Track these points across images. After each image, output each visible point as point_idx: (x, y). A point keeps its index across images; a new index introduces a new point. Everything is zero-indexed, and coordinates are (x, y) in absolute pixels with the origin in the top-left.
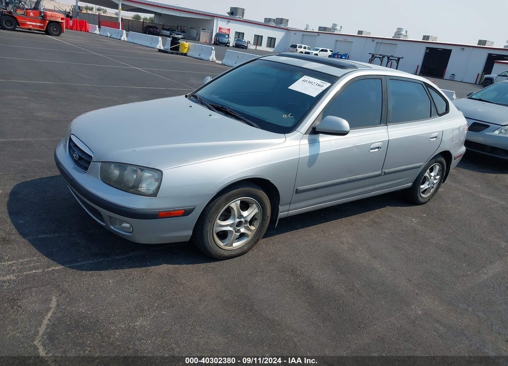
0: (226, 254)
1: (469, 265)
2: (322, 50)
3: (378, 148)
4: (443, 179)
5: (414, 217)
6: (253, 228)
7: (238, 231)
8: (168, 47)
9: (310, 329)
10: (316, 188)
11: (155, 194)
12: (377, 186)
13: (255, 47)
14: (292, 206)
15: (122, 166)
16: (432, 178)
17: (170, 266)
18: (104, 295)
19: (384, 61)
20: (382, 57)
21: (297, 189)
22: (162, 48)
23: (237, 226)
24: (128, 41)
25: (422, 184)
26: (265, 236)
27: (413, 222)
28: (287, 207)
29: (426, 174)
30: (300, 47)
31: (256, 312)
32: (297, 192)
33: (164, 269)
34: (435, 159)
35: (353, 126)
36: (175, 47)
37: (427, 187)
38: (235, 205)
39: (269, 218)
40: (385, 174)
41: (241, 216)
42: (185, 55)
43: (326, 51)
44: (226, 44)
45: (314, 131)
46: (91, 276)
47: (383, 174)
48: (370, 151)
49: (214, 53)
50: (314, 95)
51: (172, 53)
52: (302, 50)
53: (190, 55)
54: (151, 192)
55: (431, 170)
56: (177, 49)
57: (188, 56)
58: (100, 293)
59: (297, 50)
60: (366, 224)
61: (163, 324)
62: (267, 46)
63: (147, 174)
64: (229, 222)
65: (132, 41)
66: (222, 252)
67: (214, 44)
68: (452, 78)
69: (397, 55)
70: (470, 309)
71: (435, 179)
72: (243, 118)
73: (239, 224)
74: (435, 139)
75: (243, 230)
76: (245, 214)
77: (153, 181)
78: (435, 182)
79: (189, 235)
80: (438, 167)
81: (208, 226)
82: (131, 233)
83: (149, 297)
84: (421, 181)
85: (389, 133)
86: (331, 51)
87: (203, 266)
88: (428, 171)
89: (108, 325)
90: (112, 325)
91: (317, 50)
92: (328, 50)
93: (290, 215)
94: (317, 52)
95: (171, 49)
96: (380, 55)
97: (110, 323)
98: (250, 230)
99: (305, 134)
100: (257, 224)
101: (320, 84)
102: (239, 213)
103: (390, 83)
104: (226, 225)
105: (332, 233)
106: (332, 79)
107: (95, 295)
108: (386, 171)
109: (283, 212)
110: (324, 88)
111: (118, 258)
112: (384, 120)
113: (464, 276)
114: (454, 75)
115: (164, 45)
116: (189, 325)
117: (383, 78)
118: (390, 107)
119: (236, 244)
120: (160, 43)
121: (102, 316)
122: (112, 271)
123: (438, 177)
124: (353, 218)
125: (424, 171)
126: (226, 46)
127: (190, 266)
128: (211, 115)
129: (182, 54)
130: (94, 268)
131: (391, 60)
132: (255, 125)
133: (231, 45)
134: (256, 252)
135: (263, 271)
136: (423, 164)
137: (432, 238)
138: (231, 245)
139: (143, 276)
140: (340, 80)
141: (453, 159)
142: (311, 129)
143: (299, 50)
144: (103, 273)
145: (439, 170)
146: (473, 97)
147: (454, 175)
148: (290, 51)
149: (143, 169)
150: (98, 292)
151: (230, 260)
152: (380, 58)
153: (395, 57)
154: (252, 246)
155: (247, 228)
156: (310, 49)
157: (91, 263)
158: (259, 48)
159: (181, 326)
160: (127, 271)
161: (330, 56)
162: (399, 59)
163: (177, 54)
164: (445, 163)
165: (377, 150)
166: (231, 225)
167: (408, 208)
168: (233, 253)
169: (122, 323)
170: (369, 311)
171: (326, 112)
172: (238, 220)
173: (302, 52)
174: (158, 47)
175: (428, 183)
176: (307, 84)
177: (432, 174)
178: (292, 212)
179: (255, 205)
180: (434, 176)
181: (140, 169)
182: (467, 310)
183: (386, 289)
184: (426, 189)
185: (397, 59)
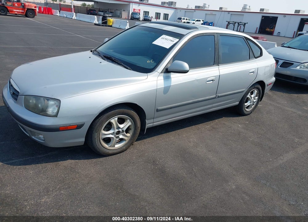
0: (110, 152)
1: (271, 155)
2: (197, 21)
3: (212, 80)
4: (260, 99)
5: (240, 124)
6: (128, 135)
7: (118, 137)
8: (100, 22)
9: (158, 201)
10: (171, 108)
11: (56, 116)
12: (214, 105)
13: (156, 20)
14: (155, 120)
15: (37, 97)
16: (253, 98)
17: (73, 161)
18: (25, 182)
19: (235, 25)
20: (234, 23)
21: (157, 109)
22: (97, 23)
23: (117, 134)
24: (77, 19)
25: (246, 103)
26: (138, 140)
27: (239, 127)
28: (152, 121)
29: (248, 96)
30: (184, 19)
31: (124, 190)
32: (158, 110)
33: (69, 163)
34: (254, 86)
35: (192, 66)
36: (105, 22)
37: (249, 104)
38: (114, 121)
39: (140, 129)
40: (219, 97)
41: (119, 128)
42: (111, 26)
43: (200, 21)
44: (138, 19)
45: (167, 71)
46: (19, 169)
47: (217, 97)
48: (207, 83)
49: (128, 24)
50: (168, 47)
51: (103, 26)
52: (185, 21)
53: (114, 26)
54: (55, 114)
55: (252, 93)
56: (106, 23)
57: (112, 27)
58: (22, 180)
59: (182, 21)
60: (208, 129)
61: (60, 200)
62: (163, 19)
63: (51, 103)
64: (111, 131)
65: (79, 19)
66: (108, 151)
67: (131, 19)
68: (279, 34)
69: (244, 22)
70: (268, 184)
71: (255, 99)
72: (122, 64)
73: (118, 133)
74: (252, 73)
75: (121, 137)
76: (121, 126)
77: (55, 106)
78: (255, 101)
79: (83, 141)
80: (256, 91)
81: (95, 135)
82: (44, 140)
83: (55, 182)
84: (245, 101)
85: (220, 70)
86: (203, 21)
87: (94, 160)
88: (250, 94)
89: (23, 202)
90: (26, 201)
91: (194, 20)
92: (201, 20)
93: (154, 126)
94: (194, 22)
95: (102, 23)
96: (233, 22)
97: (25, 200)
98: (126, 136)
99: (161, 73)
100: (131, 132)
101: (172, 40)
102: (117, 125)
103: (220, 38)
104: (109, 134)
105: (184, 136)
106: (180, 36)
107: (19, 182)
108: (219, 95)
109: (149, 124)
110: (174, 43)
111: (39, 156)
112: (217, 62)
113: (267, 161)
114: (279, 33)
115: (98, 21)
116: (78, 200)
117: (216, 35)
118: (220, 54)
119: (117, 146)
120: (96, 20)
121: (20, 196)
122: (34, 166)
123: (257, 98)
124: (200, 126)
125: (247, 94)
126: (138, 20)
127: (86, 160)
128: (101, 62)
129: (109, 26)
130: (22, 164)
131: (240, 25)
132: (129, 68)
133: (141, 19)
134: (132, 150)
135: (134, 163)
136: (245, 90)
137: (250, 137)
138: (114, 146)
139: (54, 168)
140: (185, 37)
141: (266, 85)
142: (165, 70)
143: (183, 21)
144: (27, 167)
145: (257, 93)
146: (285, 45)
147: (270, 96)
148: (177, 22)
149: (48, 99)
150: (21, 179)
151: (113, 156)
152: (233, 24)
153: (243, 23)
154: (129, 147)
155: (124, 135)
156: (190, 20)
157: (21, 161)
158: (158, 20)
159: (72, 201)
160: (44, 165)
161: (202, 24)
162: (245, 24)
163: (106, 26)
164: (261, 89)
165: (212, 82)
166: (112, 134)
167: (237, 118)
168: (115, 151)
169: (32, 200)
170: (200, 187)
171: (175, 58)
172: (117, 130)
173: (185, 22)
174: (95, 22)
175: (250, 102)
176: (164, 41)
177: (253, 96)
178: (156, 124)
179: (128, 120)
180: (254, 97)
181: (47, 99)
182: (266, 185)
183: (214, 172)
184: (249, 106)
185: (243, 24)
